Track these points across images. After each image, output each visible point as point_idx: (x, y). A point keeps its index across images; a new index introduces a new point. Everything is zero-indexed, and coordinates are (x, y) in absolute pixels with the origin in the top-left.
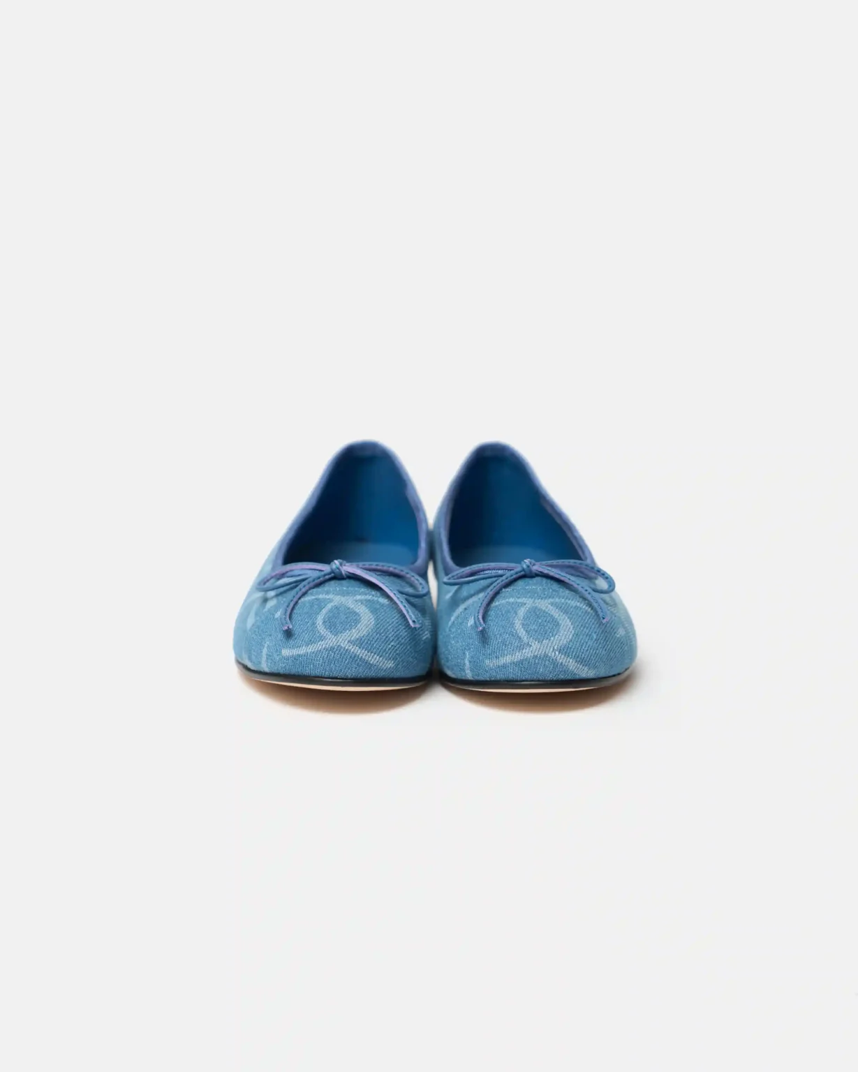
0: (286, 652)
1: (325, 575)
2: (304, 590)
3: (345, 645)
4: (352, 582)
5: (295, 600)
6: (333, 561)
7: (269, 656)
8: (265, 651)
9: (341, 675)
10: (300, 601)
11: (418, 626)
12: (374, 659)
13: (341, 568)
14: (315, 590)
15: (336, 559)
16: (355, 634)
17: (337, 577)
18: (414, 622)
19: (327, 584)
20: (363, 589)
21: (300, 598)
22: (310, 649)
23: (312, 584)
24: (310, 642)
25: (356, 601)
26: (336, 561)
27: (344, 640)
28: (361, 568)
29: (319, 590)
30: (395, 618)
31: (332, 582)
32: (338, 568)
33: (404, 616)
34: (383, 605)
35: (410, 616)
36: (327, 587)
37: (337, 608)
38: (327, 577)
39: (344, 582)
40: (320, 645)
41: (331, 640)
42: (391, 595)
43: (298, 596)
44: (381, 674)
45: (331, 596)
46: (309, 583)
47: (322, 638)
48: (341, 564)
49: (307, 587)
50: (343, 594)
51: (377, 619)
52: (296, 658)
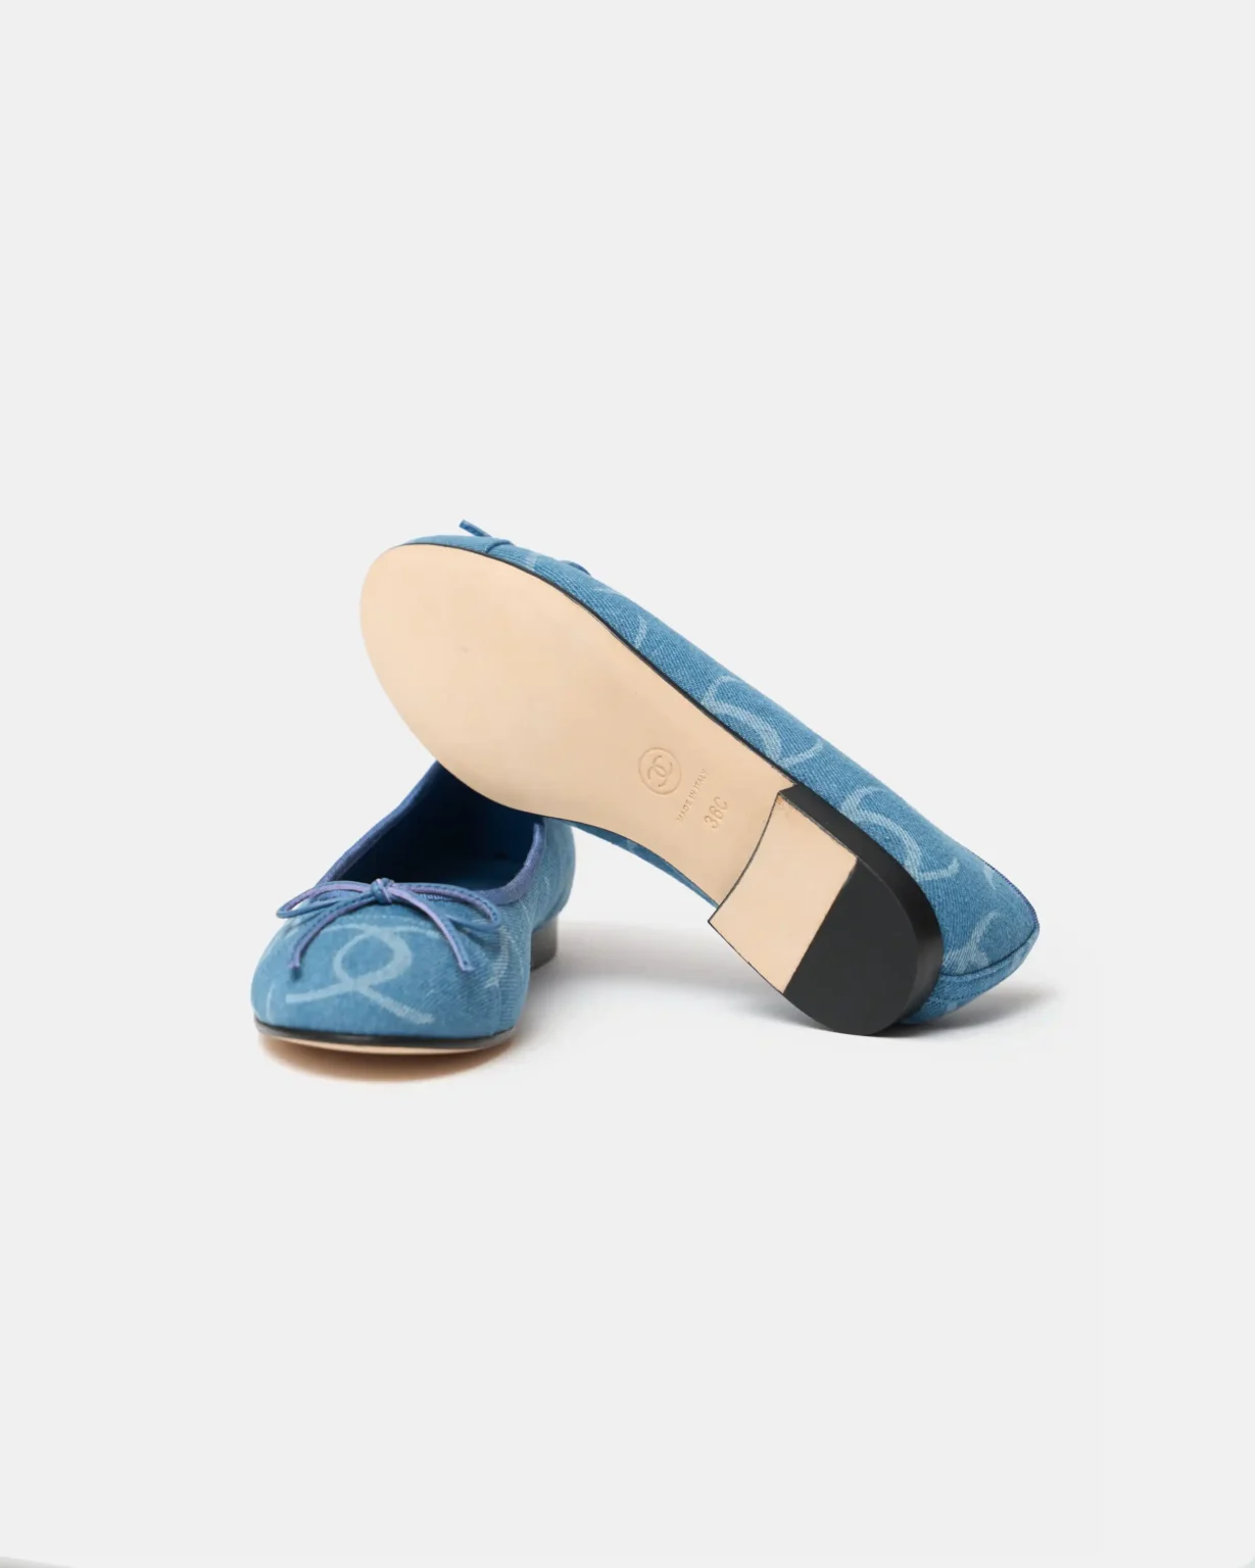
0: (292, 999)
1: (362, 898)
2: (329, 918)
3: (365, 991)
4: (399, 908)
5: (315, 930)
6: (374, 879)
7: (272, 1003)
8: (270, 996)
9: (355, 1030)
10: (322, 932)
11: (470, 968)
12: (402, 1011)
13: (384, 890)
14: (345, 918)
15: (380, 877)
16: (379, 976)
17: (379, 901)
18: (465, 963)
19: (364, 910)
20: (410, 918)
21: (323, 928)
22: (321, 994)
23: (343, 910)
24: (321, 986)
25: (395, 933)
26: (379, 880)
27: (363, 985)
28: (414, 891)
29: (351, 917)
30: (444, 958)
31: (372, 909)
32: (381, 890)
33: (454, 956)
34: (429, 940)
35: (462, 956)
36: (358, 915)
37: (365, 942)
38: (365, 901)
39: (387, 908)
40: (333, 990)
41: (347, 984)
42: (442, 926)
43: (320, 926)
44: (412, 1032)
45: (363, 926)
46: (338, 908)
47: (335, 981)
48: (385, 885)
49: (335, 913)
50: (381, 923)
51: (415, 959)
52: (301, 1007)
